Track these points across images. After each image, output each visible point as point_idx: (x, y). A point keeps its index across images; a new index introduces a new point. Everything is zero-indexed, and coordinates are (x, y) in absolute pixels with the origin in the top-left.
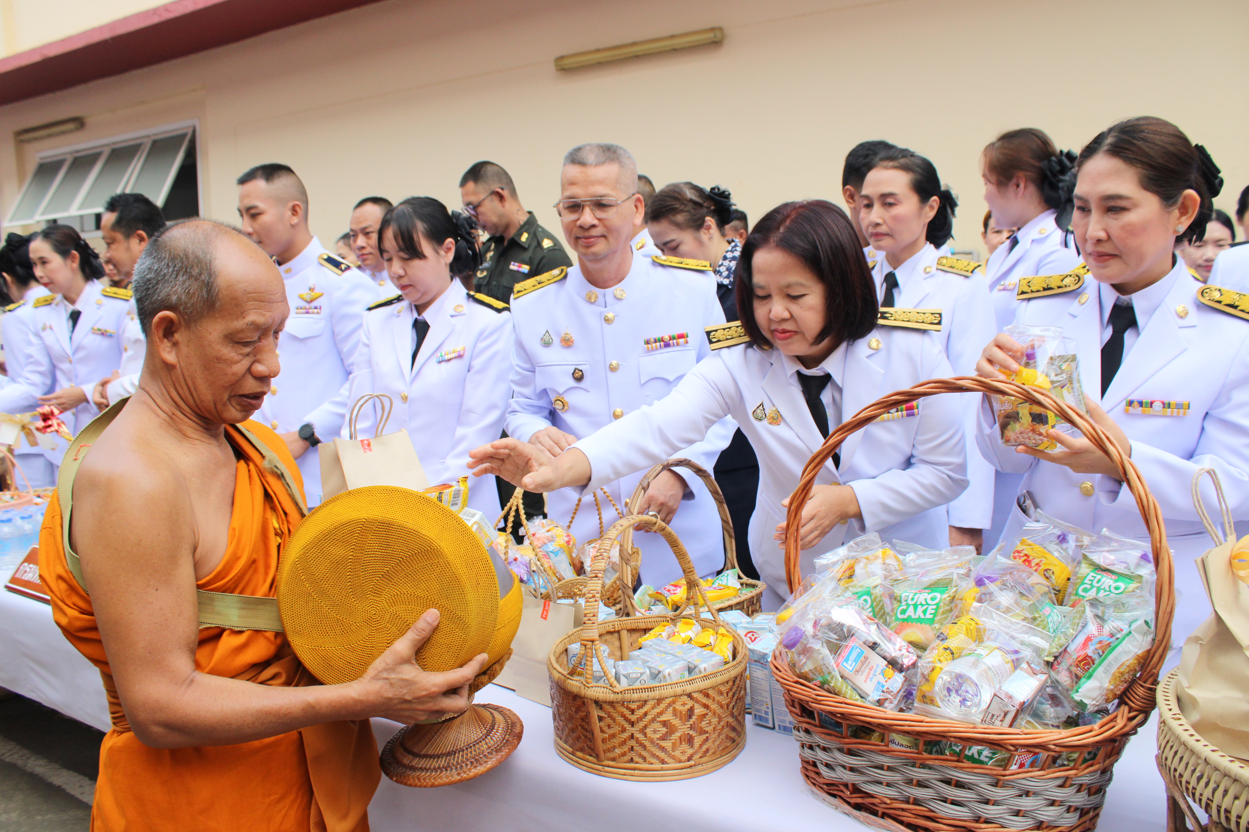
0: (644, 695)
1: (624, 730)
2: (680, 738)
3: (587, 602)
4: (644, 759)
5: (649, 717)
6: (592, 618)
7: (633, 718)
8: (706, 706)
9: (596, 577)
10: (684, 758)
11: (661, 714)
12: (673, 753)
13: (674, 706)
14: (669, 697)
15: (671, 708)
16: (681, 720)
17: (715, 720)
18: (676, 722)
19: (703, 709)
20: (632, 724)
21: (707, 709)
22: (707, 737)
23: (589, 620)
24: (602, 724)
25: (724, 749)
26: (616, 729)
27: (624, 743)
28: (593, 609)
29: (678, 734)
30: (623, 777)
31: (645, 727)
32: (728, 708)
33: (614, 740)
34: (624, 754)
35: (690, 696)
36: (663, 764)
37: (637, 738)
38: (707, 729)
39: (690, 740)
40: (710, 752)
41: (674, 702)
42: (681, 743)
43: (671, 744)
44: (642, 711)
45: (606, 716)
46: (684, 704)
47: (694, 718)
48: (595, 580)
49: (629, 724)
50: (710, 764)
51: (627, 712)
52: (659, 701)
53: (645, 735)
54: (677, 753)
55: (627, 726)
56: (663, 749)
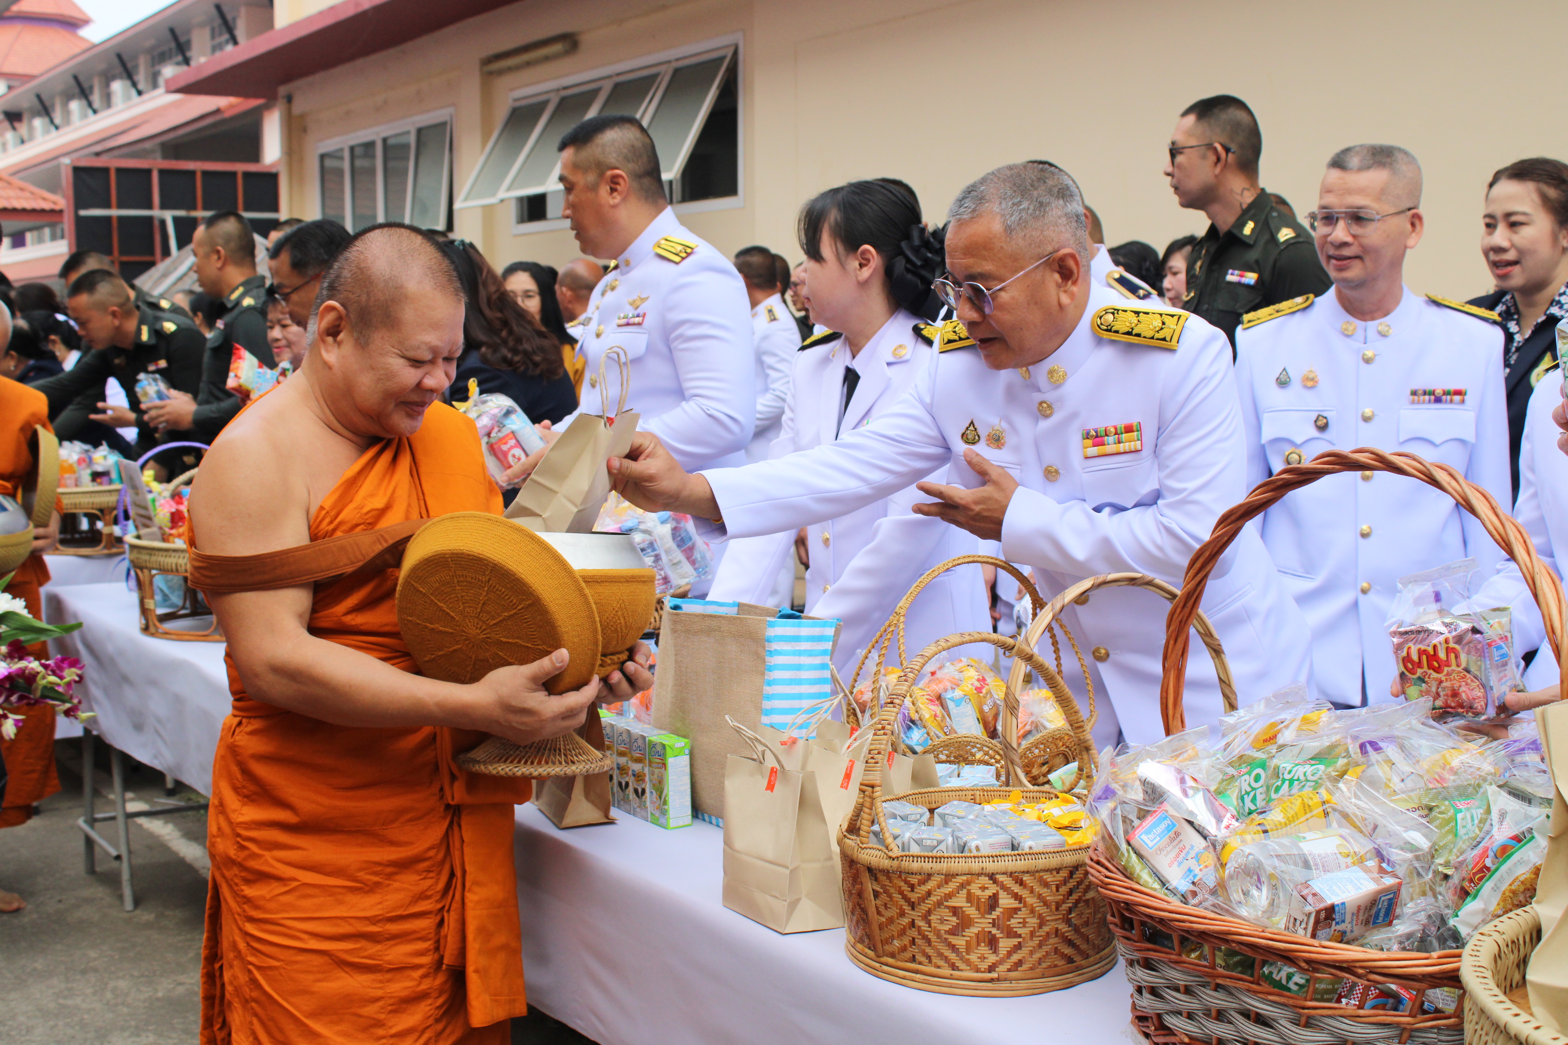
0: (927, 866)
1: (902, 914)
2: (977, 935)
3: (875, 734)
4: (929, 958)
5: (934, 899)
6: (876, 756)
7: (914, 897)
8: (1017, 897)
9: (892, 703)
10: (984, 966)
11: (949, 896)
12: (967, 957)
13: (968, 887)
14: (961, 875)
15: (965, 891)
16: (978, 909)
17: (1033, 921)
18: (971, 911)
19: (1012, 901)
20: (913, 906)
21: (1020, 902)
22: (1020, 943)
23: (872, 758)
24: (878, 902)
25: (1050, 967)
26: (893, 912)
27: (902, 933)
28: (880, 744)
29: (974, 930)
30: (901, 981)
31: (929, 912)
32: (1057, 909)
33: (892, 927)
34: (904, 949)
35: (992, 877)
36: (953, 970)
37: (919, 927)
38: (1020, 931)
39: (993, 942)
40: (1025, 967)
41: (969, 883)
42: (978, 945)
43: (964, 943)
44: (925, 888)
45: (882, 890)
46: (983, 888)
47: (998, 912)
48: (890, 708)
49: (909, 905)
50: (1023, 984)
51: (905, 888)
52: (949, 877)
53: (929, 923)
54: (973, 957)
55: (907, 908)
56: (953, 948)
